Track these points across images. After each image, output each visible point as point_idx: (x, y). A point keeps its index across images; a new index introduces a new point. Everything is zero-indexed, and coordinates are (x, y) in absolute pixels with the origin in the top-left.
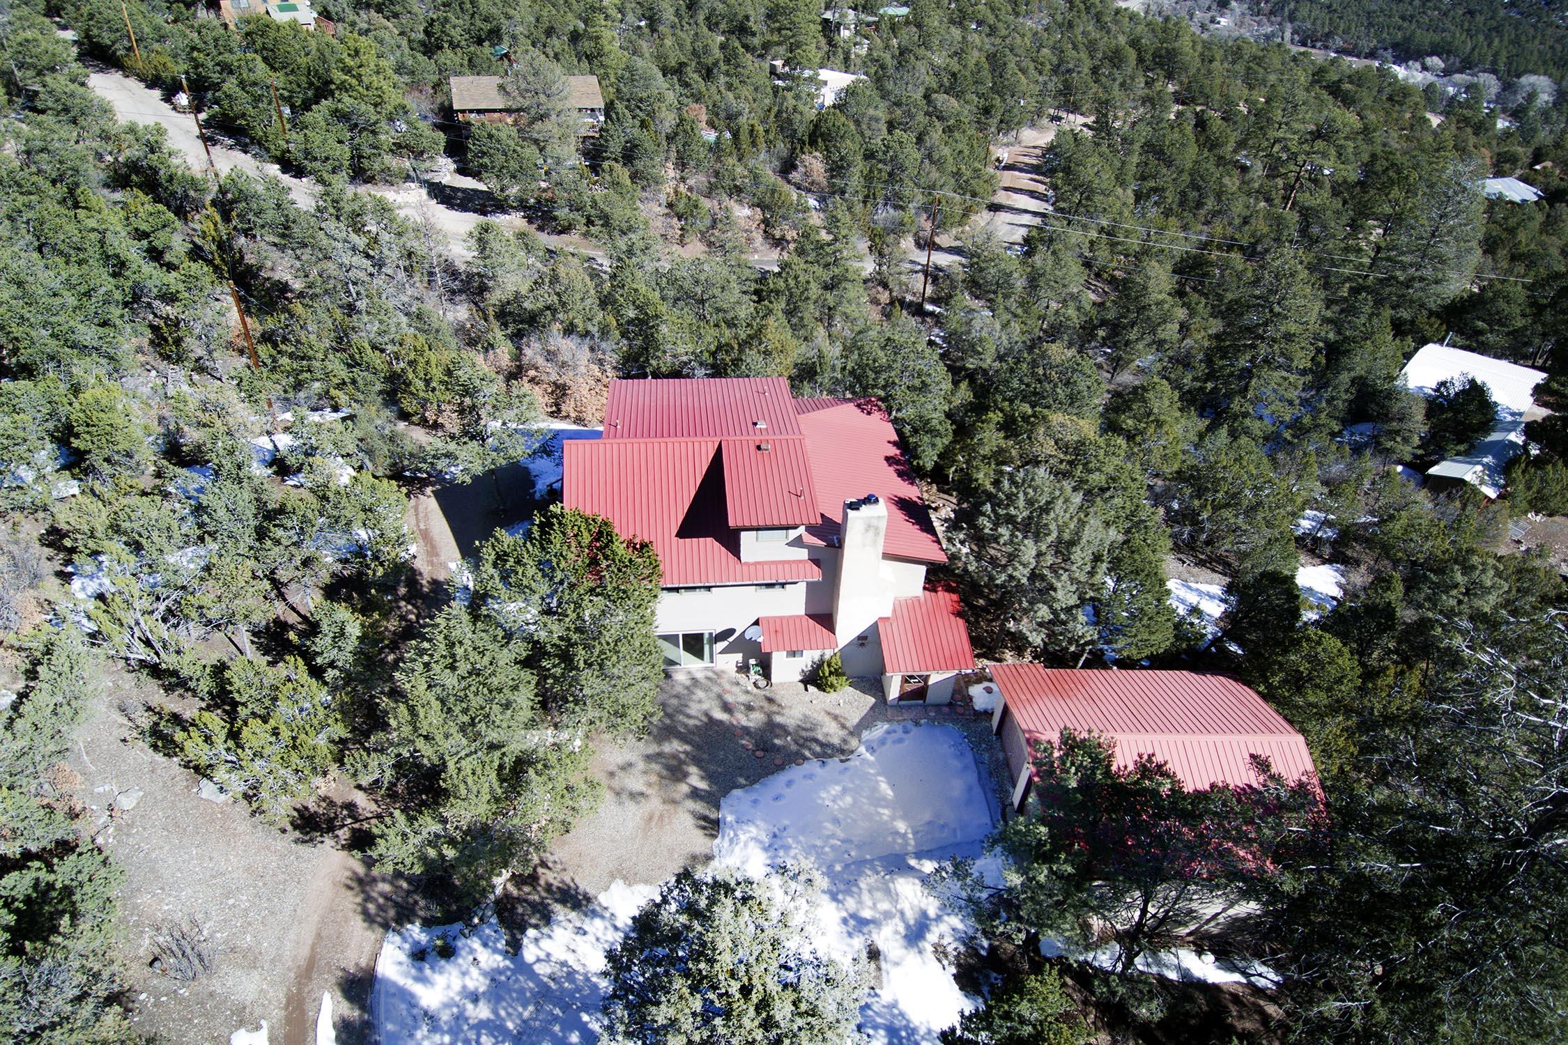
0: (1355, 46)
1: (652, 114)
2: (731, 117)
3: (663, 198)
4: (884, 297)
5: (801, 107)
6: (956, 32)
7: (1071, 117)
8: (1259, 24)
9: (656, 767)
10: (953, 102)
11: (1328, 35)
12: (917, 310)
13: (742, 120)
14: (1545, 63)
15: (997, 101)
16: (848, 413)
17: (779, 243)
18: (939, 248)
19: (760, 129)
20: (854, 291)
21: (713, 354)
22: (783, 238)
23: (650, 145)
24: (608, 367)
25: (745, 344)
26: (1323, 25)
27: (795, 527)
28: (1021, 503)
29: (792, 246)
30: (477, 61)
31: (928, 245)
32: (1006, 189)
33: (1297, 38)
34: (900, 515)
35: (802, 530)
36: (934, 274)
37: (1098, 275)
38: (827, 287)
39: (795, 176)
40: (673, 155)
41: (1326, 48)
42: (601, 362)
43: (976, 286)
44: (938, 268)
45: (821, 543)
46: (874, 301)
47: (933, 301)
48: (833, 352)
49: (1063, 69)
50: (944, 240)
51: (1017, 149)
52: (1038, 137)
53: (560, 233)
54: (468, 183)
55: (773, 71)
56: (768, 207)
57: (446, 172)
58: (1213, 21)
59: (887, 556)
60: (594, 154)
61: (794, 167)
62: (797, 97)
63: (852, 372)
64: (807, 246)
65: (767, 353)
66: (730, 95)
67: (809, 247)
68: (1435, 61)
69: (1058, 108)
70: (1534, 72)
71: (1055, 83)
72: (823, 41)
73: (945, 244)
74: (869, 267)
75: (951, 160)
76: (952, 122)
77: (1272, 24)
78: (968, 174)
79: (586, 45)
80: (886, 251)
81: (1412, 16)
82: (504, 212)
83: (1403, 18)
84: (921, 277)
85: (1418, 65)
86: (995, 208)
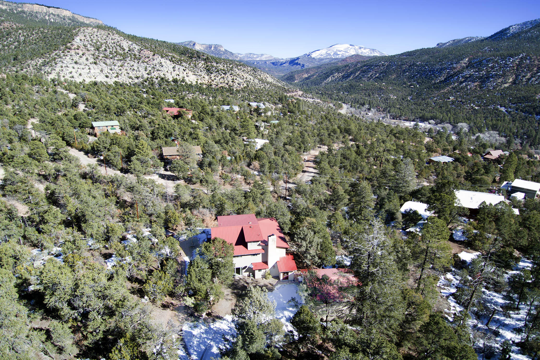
0: (409, 118)
1: (215, 155)
2: (234, 153)
3: (218, 174)
4: (276, 196)
5: (252, 151)
6: (291, 127)
7: (324, 147)
8: (380, 114)
9: (234, 294)
10: (290, 147)
11: (400, 116)
12: (285, 198)
13: (237, 154)
14: (464, 119)
15: (302, 145)
16: (268, 221)
17: (249, 184)
18: (290, 183)
19: (241, 156)
20: (268, 195)
21: (237, 210)
22: (250, 183)
23: (215, 163)
24: (213, 215)
25: (244, 208)
26: (398, 113)
27: (258, 241)
28: (302, 234)
29: (252, 185)
30: (167, 143)
31: (286, 182)
32: (307, 167)
33: (391, 117)
34: (280, 240)
35: (260, 242)
36: (289, 190)
37: (331, 188)
38: (262, 194)
39: (251, 167)
40: (221, 164)
41: (400, 119)
42: (212, 214)
43: (298, 192)
44: (289, 188)
45: (264, 245)
46: (274, 197)
47: (289, 196)
48: (264, 209)
49: (320, 135)
50: (291, 181)
51: (310, 156)
52: (315, 152)
53: (193, 184)
54: (169, 173)
55: (243, 140)
56: (246, 176)
57: (162, 171)
58: (367, 114)
59: (278, 247)
60: (201, 165)
61: (251, 165)
62: (250, 147)
63: (269, 213)
64: (256, 185)
65: (249, 209)
66: (233, 148)
67: (257, 185)
68: (431, 121)
69: (320, 144)
70: (461, 122)
71: (318, 139)
72: (256, 131)
73: (291, 182)
74: (272, 189)
75: (291, 161)
76: (291, 152)
77: (384, 114)
78: (295, 165)
79: (194, 136)
80: (276, 185)
81: (424, 109)
82: (179, 180)
83: (421, 110)
84: (285, 190)
85: (427, 123)
86: (304, 172)
